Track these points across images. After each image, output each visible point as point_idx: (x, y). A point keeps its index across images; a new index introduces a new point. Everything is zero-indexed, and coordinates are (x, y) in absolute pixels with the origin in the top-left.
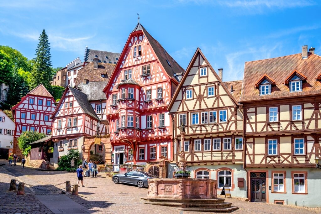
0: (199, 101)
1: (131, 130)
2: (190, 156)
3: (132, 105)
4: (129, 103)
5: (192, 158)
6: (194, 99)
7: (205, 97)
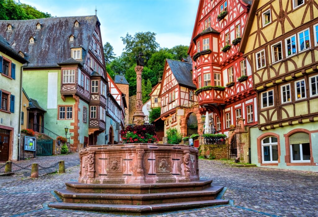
0: (281, 22)
1: (208, 92)
2: (276, 112)
3: (208, 60)
4: (204, 58)
5: (279, 115)
6: (273, 22)
7: (290, 12)
